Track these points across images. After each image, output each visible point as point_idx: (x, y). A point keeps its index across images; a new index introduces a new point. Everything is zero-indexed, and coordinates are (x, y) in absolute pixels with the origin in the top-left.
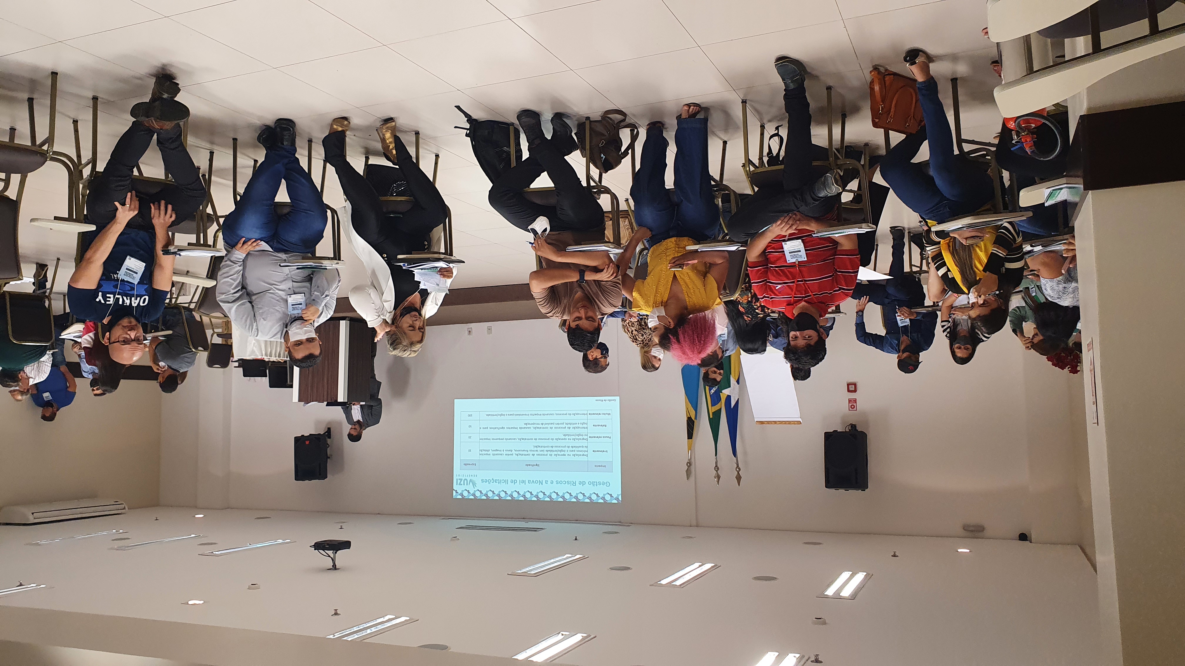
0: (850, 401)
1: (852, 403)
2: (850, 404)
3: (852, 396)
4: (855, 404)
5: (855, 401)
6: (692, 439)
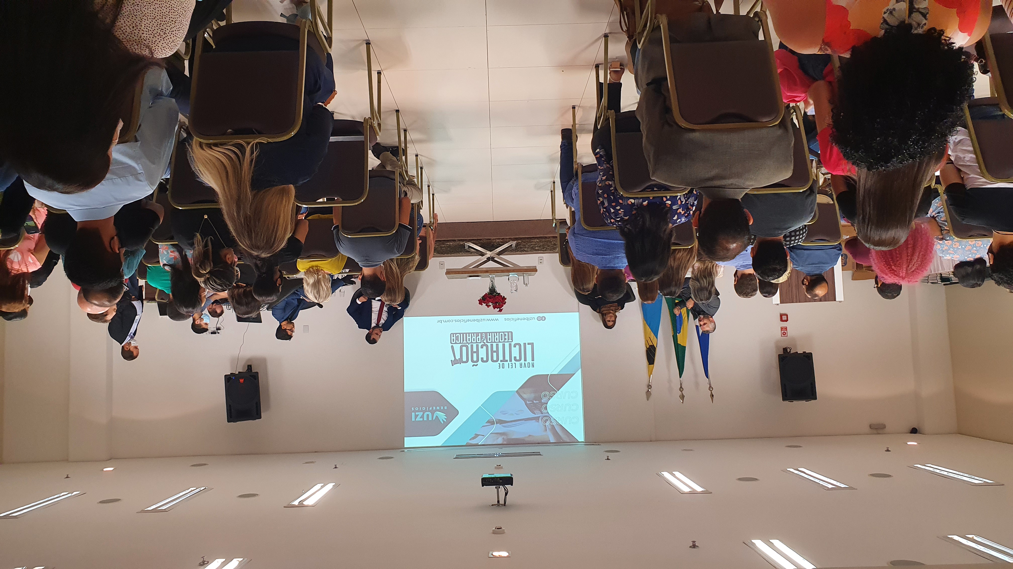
0: (782, 329)
1: (784, 330)
2: (782, 332)
3: (784, 324)
4: (786, 331)
5: (786, 329)
6: (653, 364)
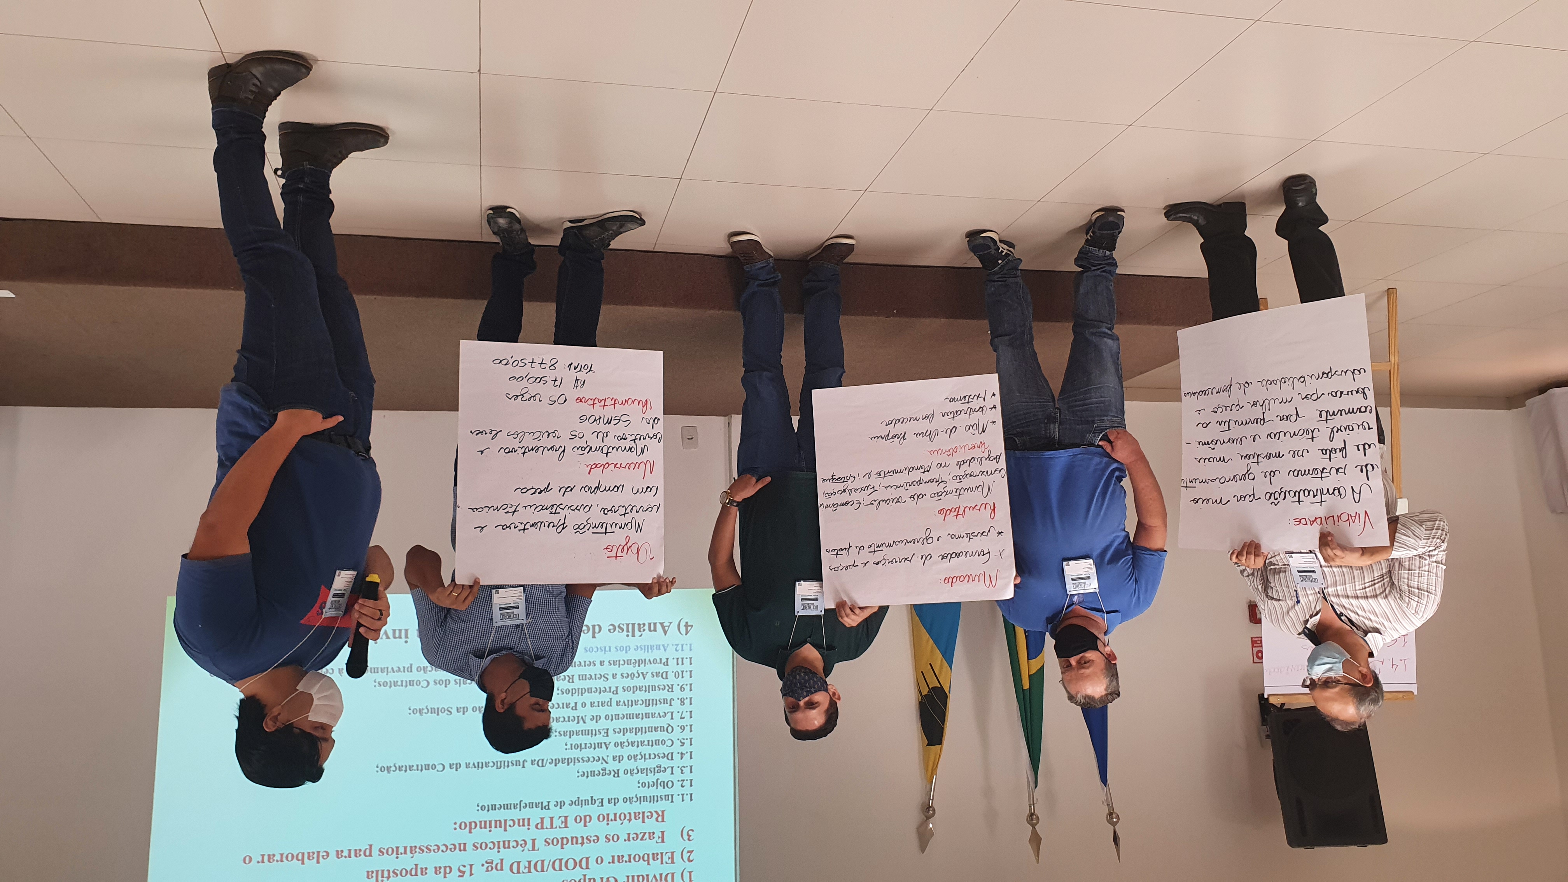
0: (1254, 642)
1: (1259, 646)
2: (1255, 649)
3: (1258, 630)
6: (940, 744)
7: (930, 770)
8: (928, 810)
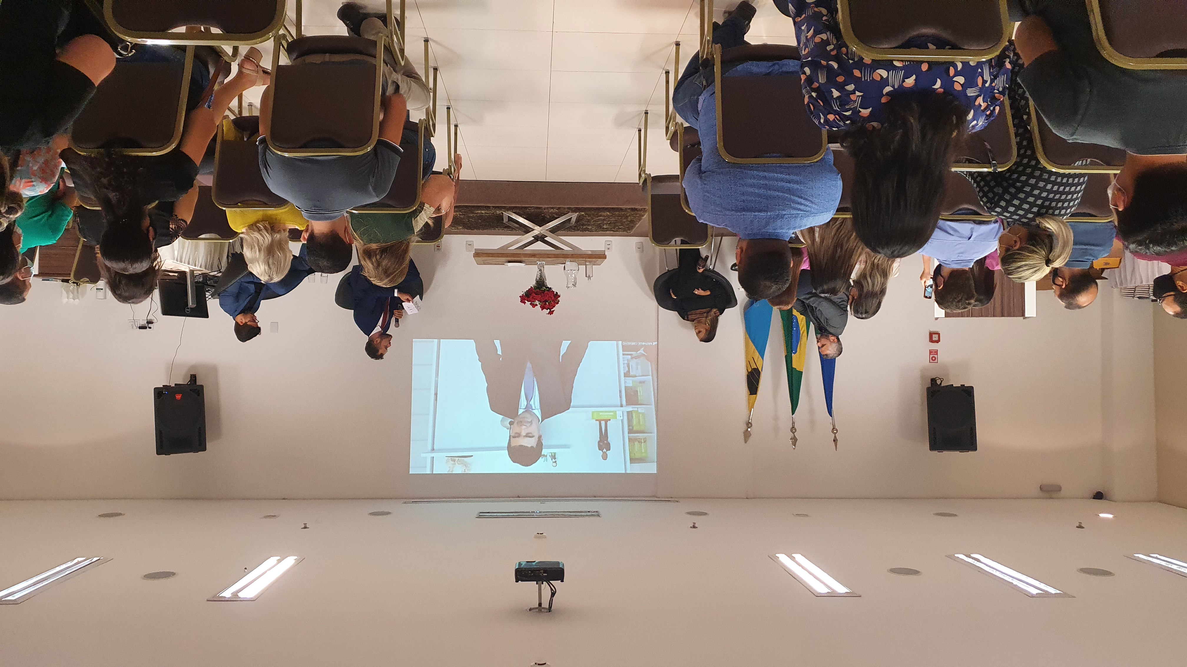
1: (933, 353)
2: (931, 356)
3: (934, 346)
4: (936, 356)
5: (936, 352)
6: (756, 394)
7: (751, 406)
8: (749, 424)
